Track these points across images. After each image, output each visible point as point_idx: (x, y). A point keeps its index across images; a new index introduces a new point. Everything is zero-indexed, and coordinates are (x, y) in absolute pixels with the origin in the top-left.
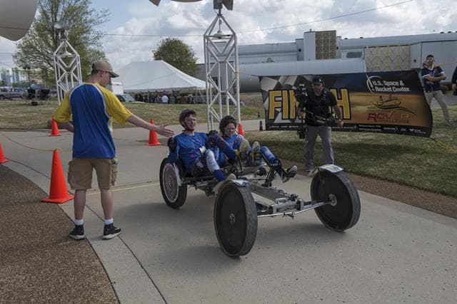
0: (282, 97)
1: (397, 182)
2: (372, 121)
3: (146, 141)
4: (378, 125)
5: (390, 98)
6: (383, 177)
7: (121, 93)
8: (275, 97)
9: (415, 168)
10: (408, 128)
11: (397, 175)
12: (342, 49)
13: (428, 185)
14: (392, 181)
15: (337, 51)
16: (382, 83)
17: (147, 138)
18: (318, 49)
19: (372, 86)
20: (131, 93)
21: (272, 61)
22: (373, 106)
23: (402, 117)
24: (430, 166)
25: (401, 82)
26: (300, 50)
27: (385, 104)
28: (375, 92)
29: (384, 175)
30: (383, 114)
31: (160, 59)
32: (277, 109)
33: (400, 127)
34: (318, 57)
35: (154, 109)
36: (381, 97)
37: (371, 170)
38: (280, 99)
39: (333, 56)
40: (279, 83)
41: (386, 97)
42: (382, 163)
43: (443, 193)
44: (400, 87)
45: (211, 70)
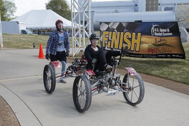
0: (108, 35)
1: (164, 78)
2: (150, 53)
3: (37, 56)
4: (155, 54)
5: (161, 39)
6: (158, 75)
7: (25, 29)
8: (106, 35)
9: (176, 72)
10: (171, 55)
11: (165, 75)
12: (162, 5)
13: (179, 79)
14: (162, 77)
15: (159, 6)
16: (159, 30)
17: (38, 54)
18: (147, 5)
19: (153, 32)
20: (31, 29)
21: (118, 12)
22: (151, 44)
23: (167, 50)
24: (184, 70)
25: (168, 29)
26: (136, 5)
27: (158, 43)
28: (154, 35)
29: (159, 74)
30: (157, 49)
31: (49, 9)
32: (106, 42)
33: (166, 54)
34: (147, 10)
35: (44, 39)
36: (156, 39)
37: (153, 72)
38: (107, 36)
39: (157, 9)
40: (109, 27)
41: (158, 39)
42: (160, 69)
43: (184, 83)
44: (167, 32)
45: (75, 17)
